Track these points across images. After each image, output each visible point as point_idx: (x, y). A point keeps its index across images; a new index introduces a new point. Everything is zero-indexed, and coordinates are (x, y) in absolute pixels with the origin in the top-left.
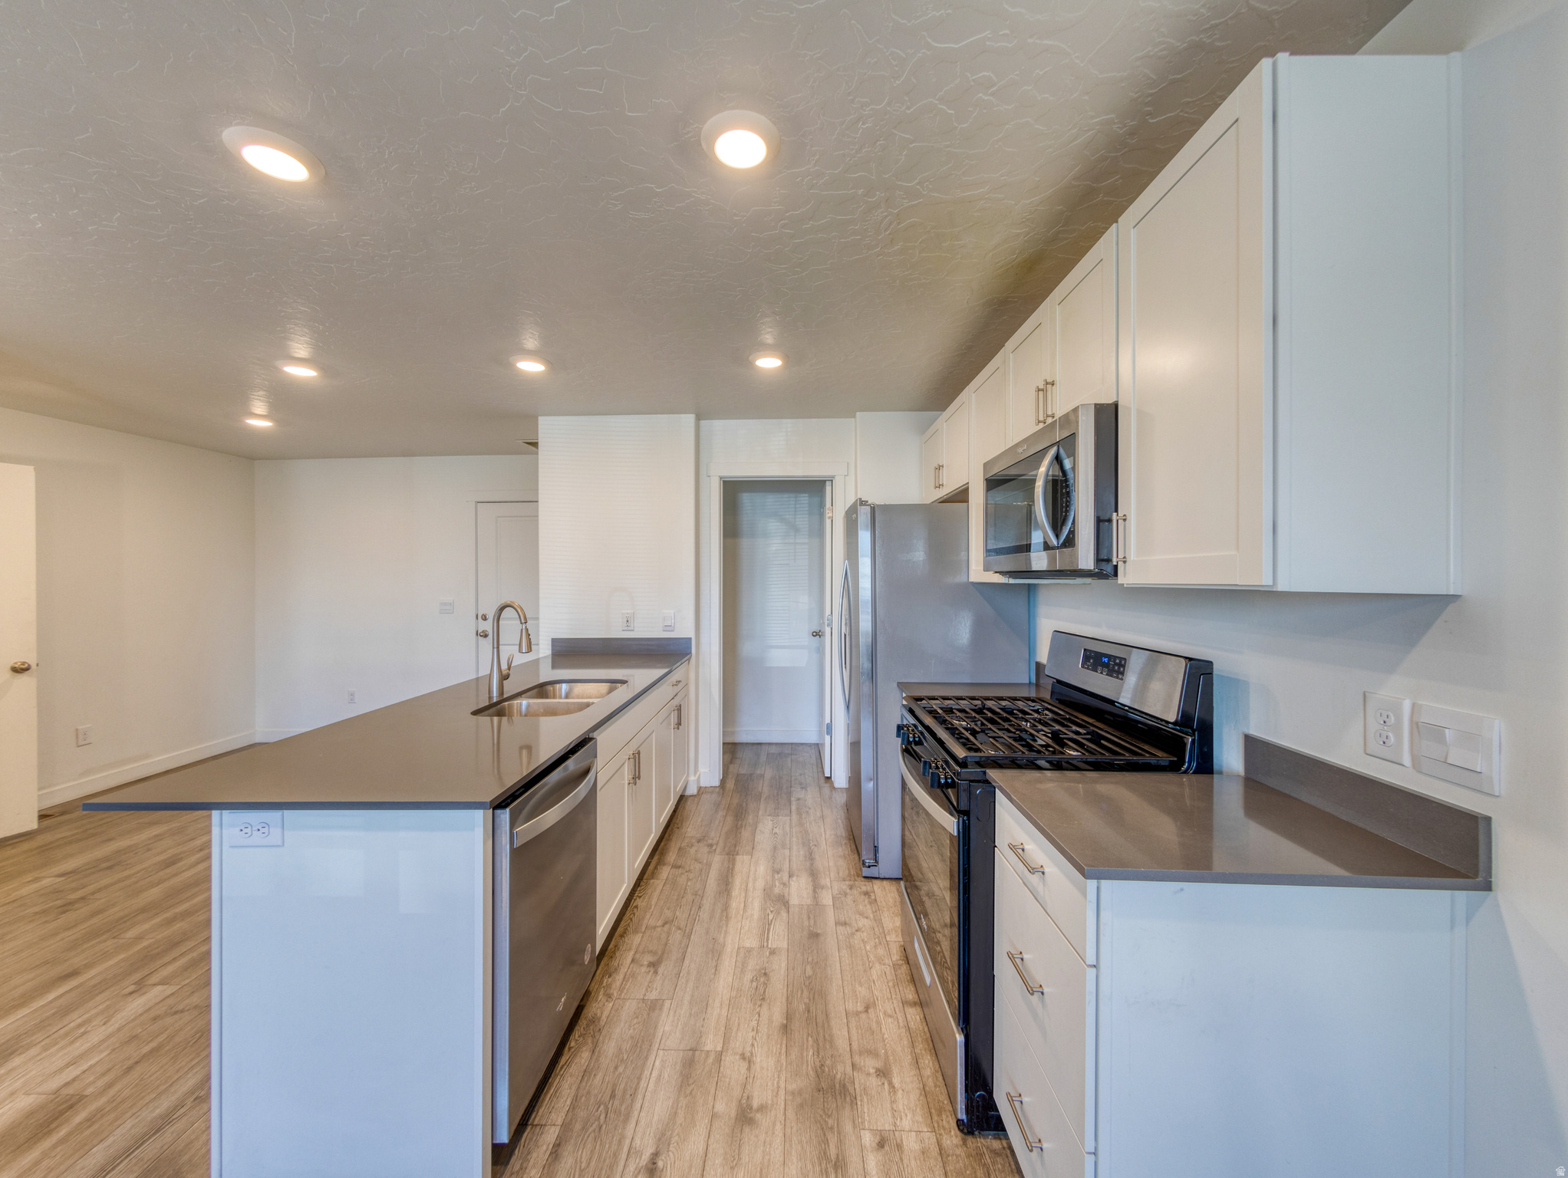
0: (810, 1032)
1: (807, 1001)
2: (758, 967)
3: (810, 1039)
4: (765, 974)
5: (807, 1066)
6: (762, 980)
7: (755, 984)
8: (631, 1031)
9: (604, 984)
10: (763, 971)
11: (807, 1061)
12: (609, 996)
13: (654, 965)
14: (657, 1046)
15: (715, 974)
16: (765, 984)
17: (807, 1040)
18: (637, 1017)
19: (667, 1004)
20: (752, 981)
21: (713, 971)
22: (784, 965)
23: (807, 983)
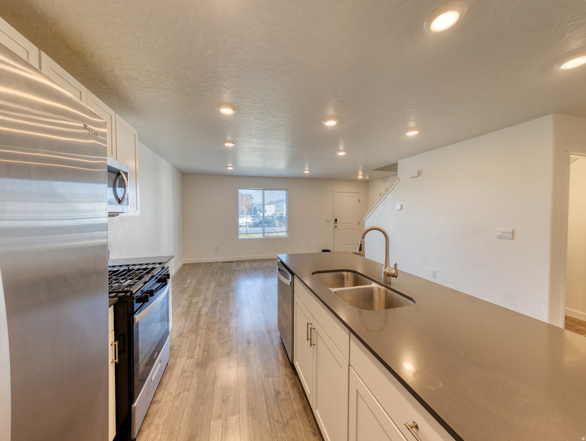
0: (206, 379)
1: (205, 392)
2: (228, 404)
3: (207, 377)
4: (224, 401)
5: (209, 369)
6: (225, 398)
7: (229, 394)
8: (271, 366)
9: (292, 380)
10: (225, 402)
11: (209, 370)
12: (287, 375)
13: (278, 393)
14: (260, 364)
15: (248, 395)
16: (224, 396)
17: (208, 376)
18: (271, 371)
19: (263, 378)
20: (230, 396)
21: (249, 397)
22: (214, 409)
23: (204, 401)
